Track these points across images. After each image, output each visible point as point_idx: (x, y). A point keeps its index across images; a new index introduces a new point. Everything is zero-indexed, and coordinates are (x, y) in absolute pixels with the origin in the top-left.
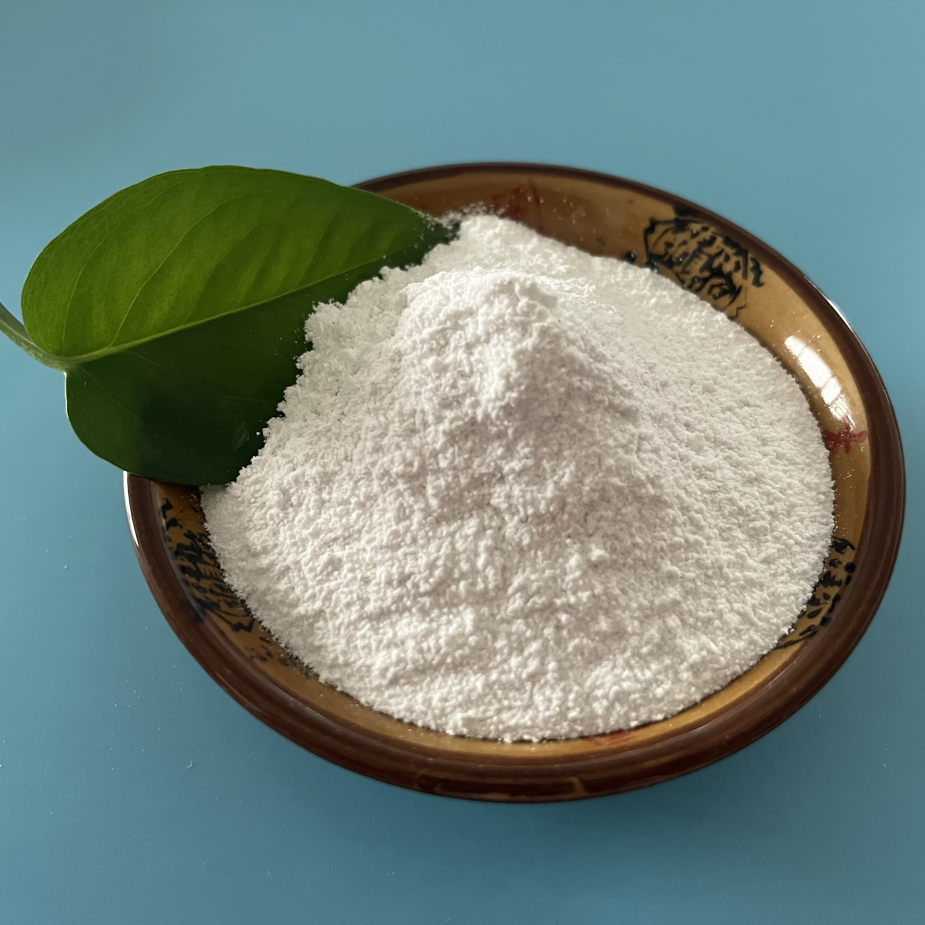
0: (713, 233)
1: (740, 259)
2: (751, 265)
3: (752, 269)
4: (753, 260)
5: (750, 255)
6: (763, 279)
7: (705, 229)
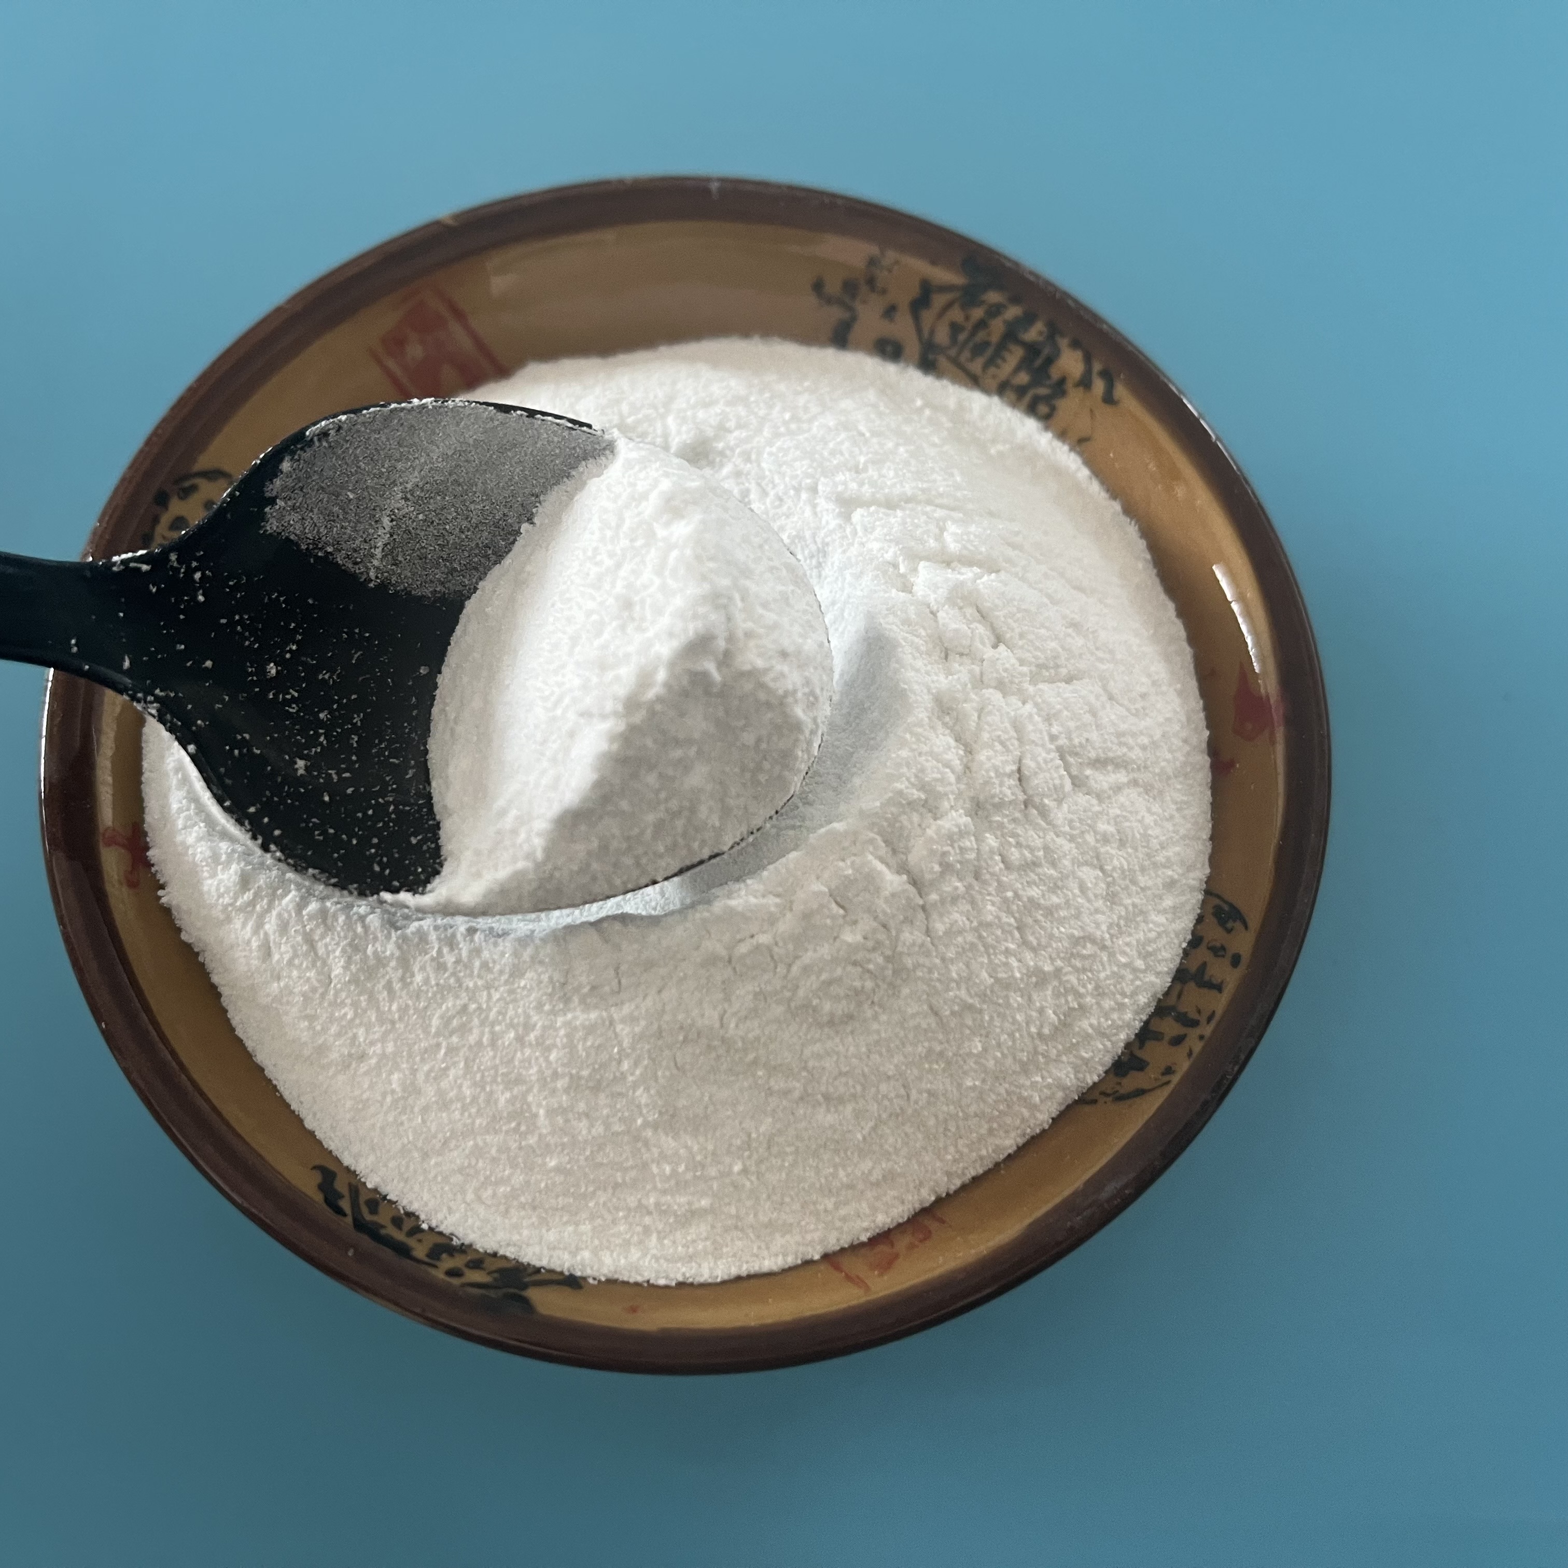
0: (435, 1266)
1: (368, 1217)
2: (345, 1205)
3: (341, 1197)
4: (340, 1211)
5: (349, 1220)
6: (317, 1178)
7: (454, 1273)
